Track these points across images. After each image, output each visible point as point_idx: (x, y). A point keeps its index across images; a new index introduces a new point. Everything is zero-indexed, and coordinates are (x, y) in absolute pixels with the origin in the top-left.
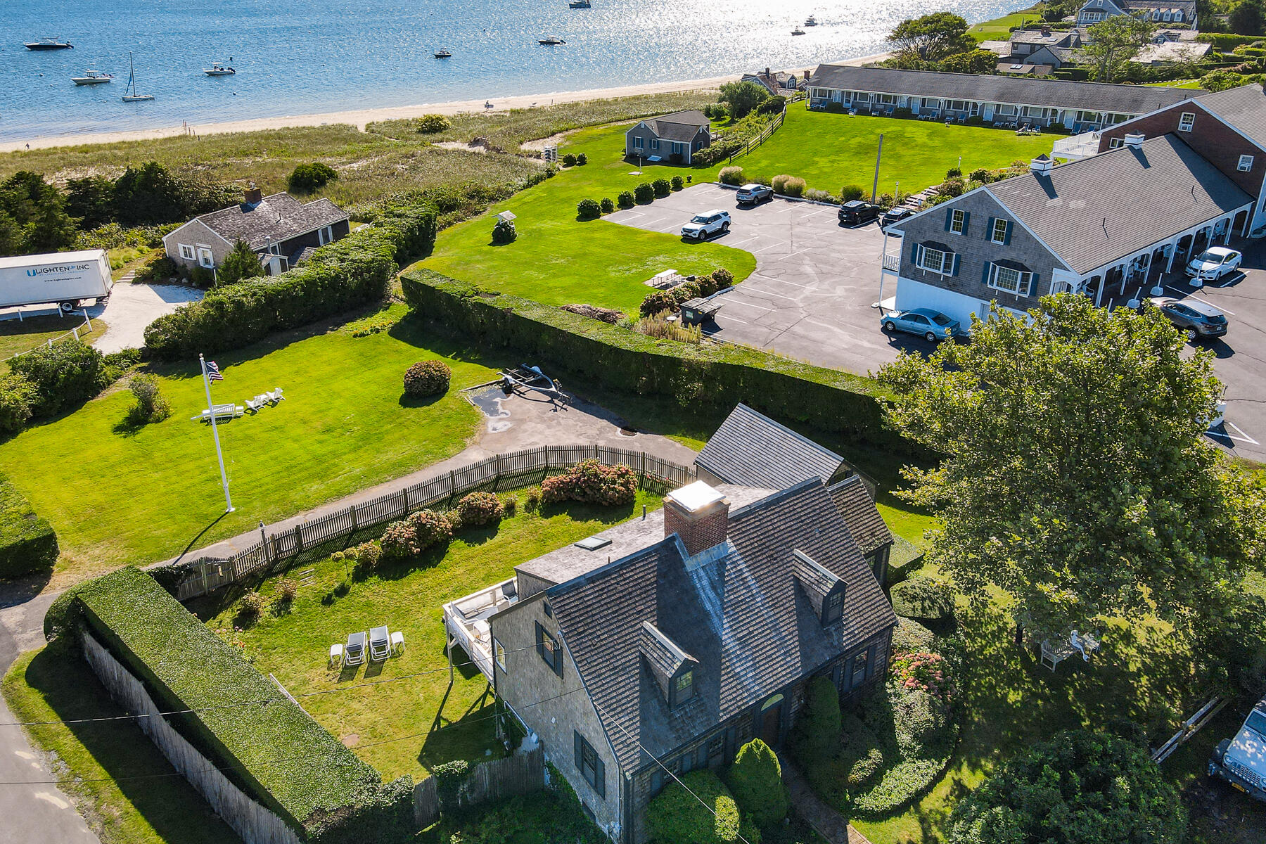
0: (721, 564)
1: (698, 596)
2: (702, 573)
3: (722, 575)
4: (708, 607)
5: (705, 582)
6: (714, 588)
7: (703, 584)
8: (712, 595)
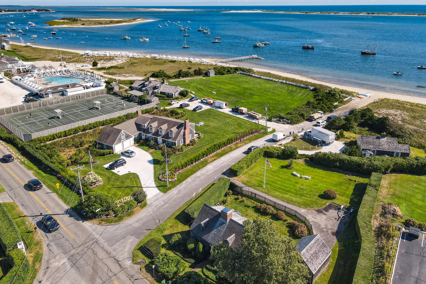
0: (224, 223)
1: (216, 223)
2: (220, 221)
3: (222, 225)
4: (216, 226)
5: (219, 223)
6: (219, 225)
7: (219, 222)
8: (218, 225)
